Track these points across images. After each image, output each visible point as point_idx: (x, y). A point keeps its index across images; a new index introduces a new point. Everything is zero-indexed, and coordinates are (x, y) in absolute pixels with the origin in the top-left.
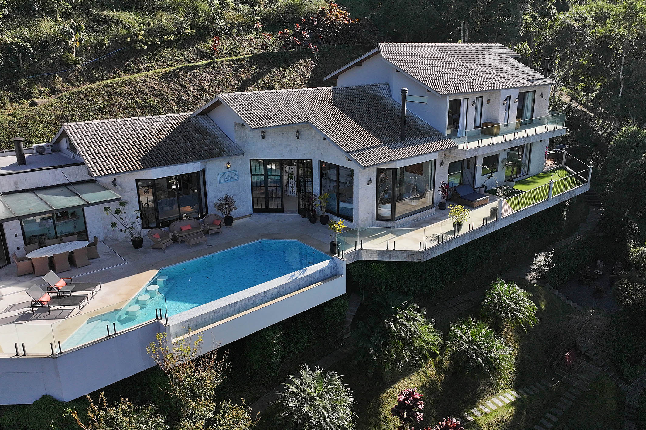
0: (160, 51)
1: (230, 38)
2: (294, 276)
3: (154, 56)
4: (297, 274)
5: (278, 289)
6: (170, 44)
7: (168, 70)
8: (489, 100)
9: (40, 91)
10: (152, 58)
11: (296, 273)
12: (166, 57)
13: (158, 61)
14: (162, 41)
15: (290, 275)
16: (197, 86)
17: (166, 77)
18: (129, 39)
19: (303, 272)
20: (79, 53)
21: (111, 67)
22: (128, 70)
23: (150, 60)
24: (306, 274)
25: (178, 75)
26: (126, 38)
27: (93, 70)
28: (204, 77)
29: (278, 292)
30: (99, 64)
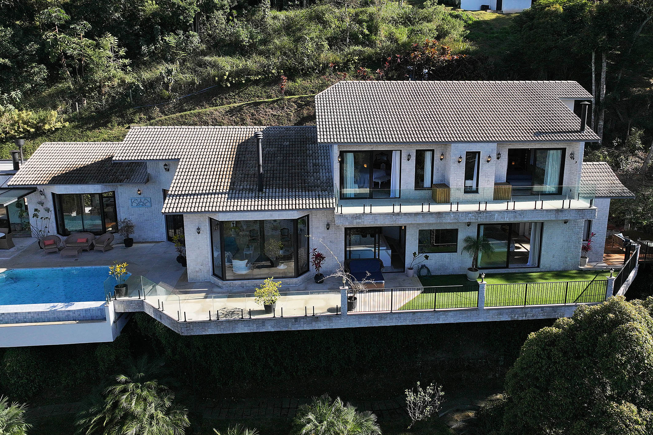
0: (246, 89)
1: (322, 77)
2: (55, 307)
3: (239, 93)
4: (60, 306)
5: (32, 315)
6: (256, 83)
7: (236, 105)
8: (442, 155)
9: (141, 119)
10: (237, 94)
11: (60, 304)
12: (250, 94)
13: (242, 97)
14: (248, 80)
15: (52, 304)
16: (256, 119)
17: (231, 112)
18: (217, 78)
19: (67, 306)
20: (174, 90)
21: (201, 102)
22: (213, 104)
23: (234, 96)
24: (70, 308)
25: (243, 109)
26: (215, 79)
27: (184, 103)
28: (266, 112)
29: (33, 317)
30: (191, 98)
